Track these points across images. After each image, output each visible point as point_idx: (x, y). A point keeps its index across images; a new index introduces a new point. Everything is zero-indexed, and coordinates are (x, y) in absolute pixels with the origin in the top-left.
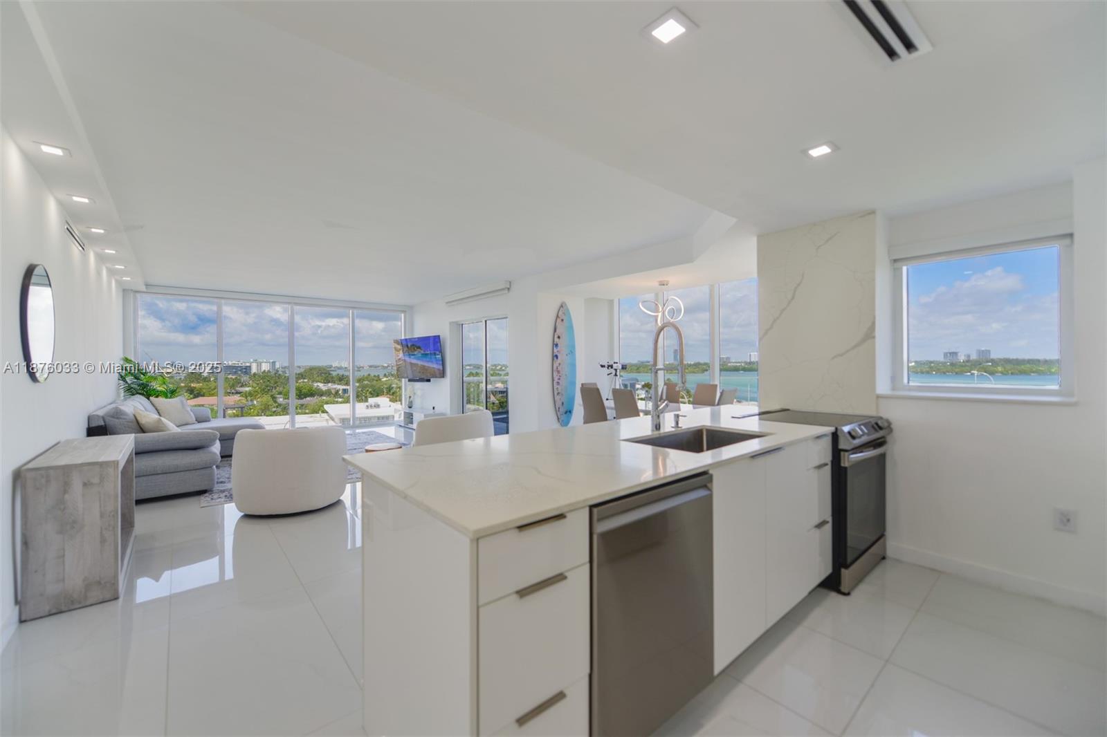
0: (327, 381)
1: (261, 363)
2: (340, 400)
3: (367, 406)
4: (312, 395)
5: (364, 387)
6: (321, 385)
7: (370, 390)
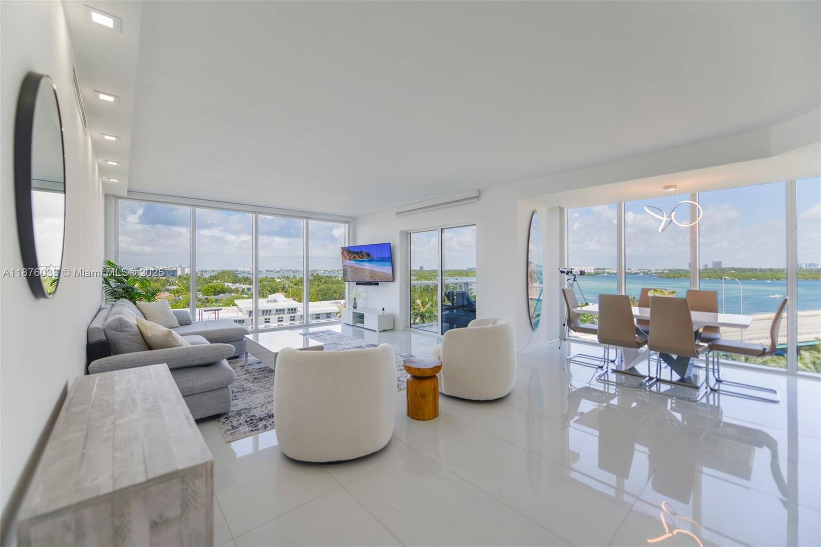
0: (235, 282)
1: (184, 268)
2: (245, 296)
3: (268, 301)
4: (224, 292)
5: (264, 287)
6: (231, 285)
7: (269, 288)
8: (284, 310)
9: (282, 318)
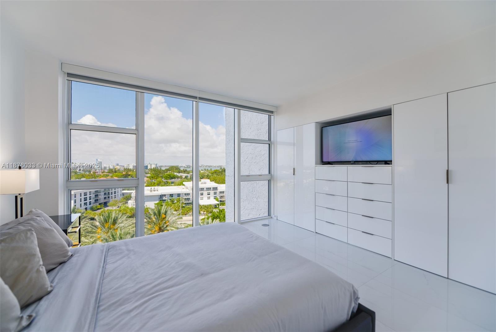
8: (210, 188)
9: (210, 193)
